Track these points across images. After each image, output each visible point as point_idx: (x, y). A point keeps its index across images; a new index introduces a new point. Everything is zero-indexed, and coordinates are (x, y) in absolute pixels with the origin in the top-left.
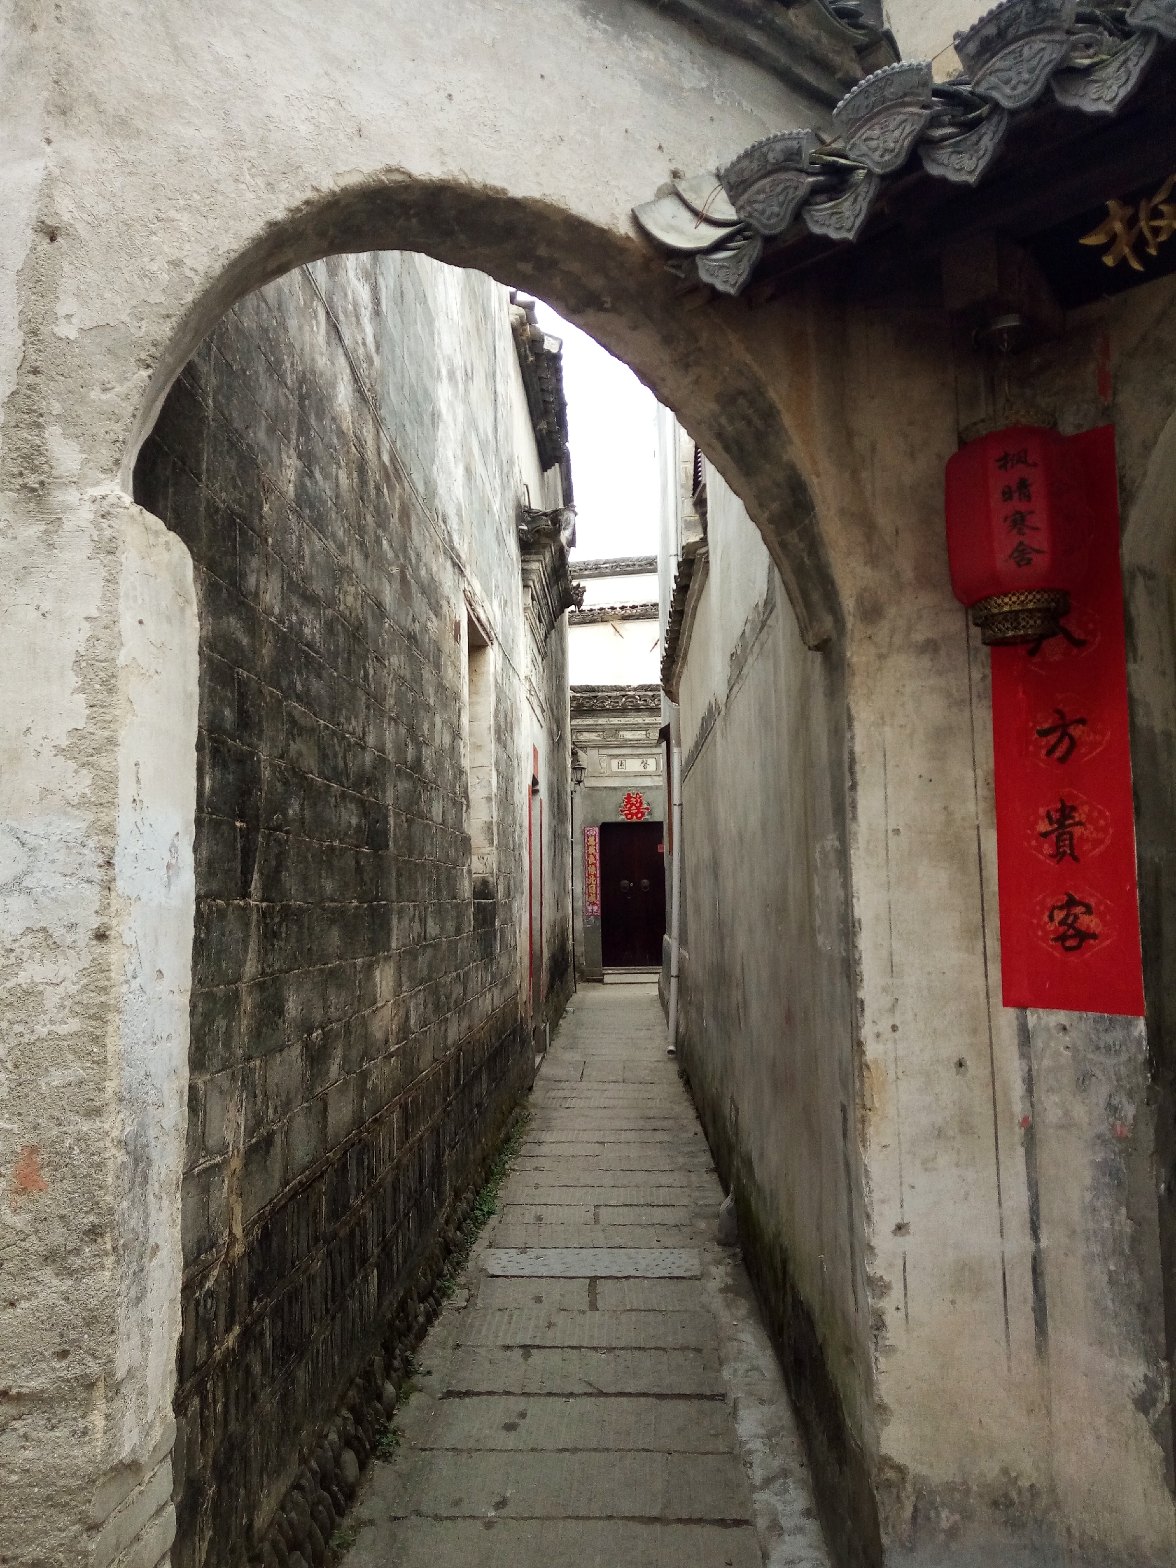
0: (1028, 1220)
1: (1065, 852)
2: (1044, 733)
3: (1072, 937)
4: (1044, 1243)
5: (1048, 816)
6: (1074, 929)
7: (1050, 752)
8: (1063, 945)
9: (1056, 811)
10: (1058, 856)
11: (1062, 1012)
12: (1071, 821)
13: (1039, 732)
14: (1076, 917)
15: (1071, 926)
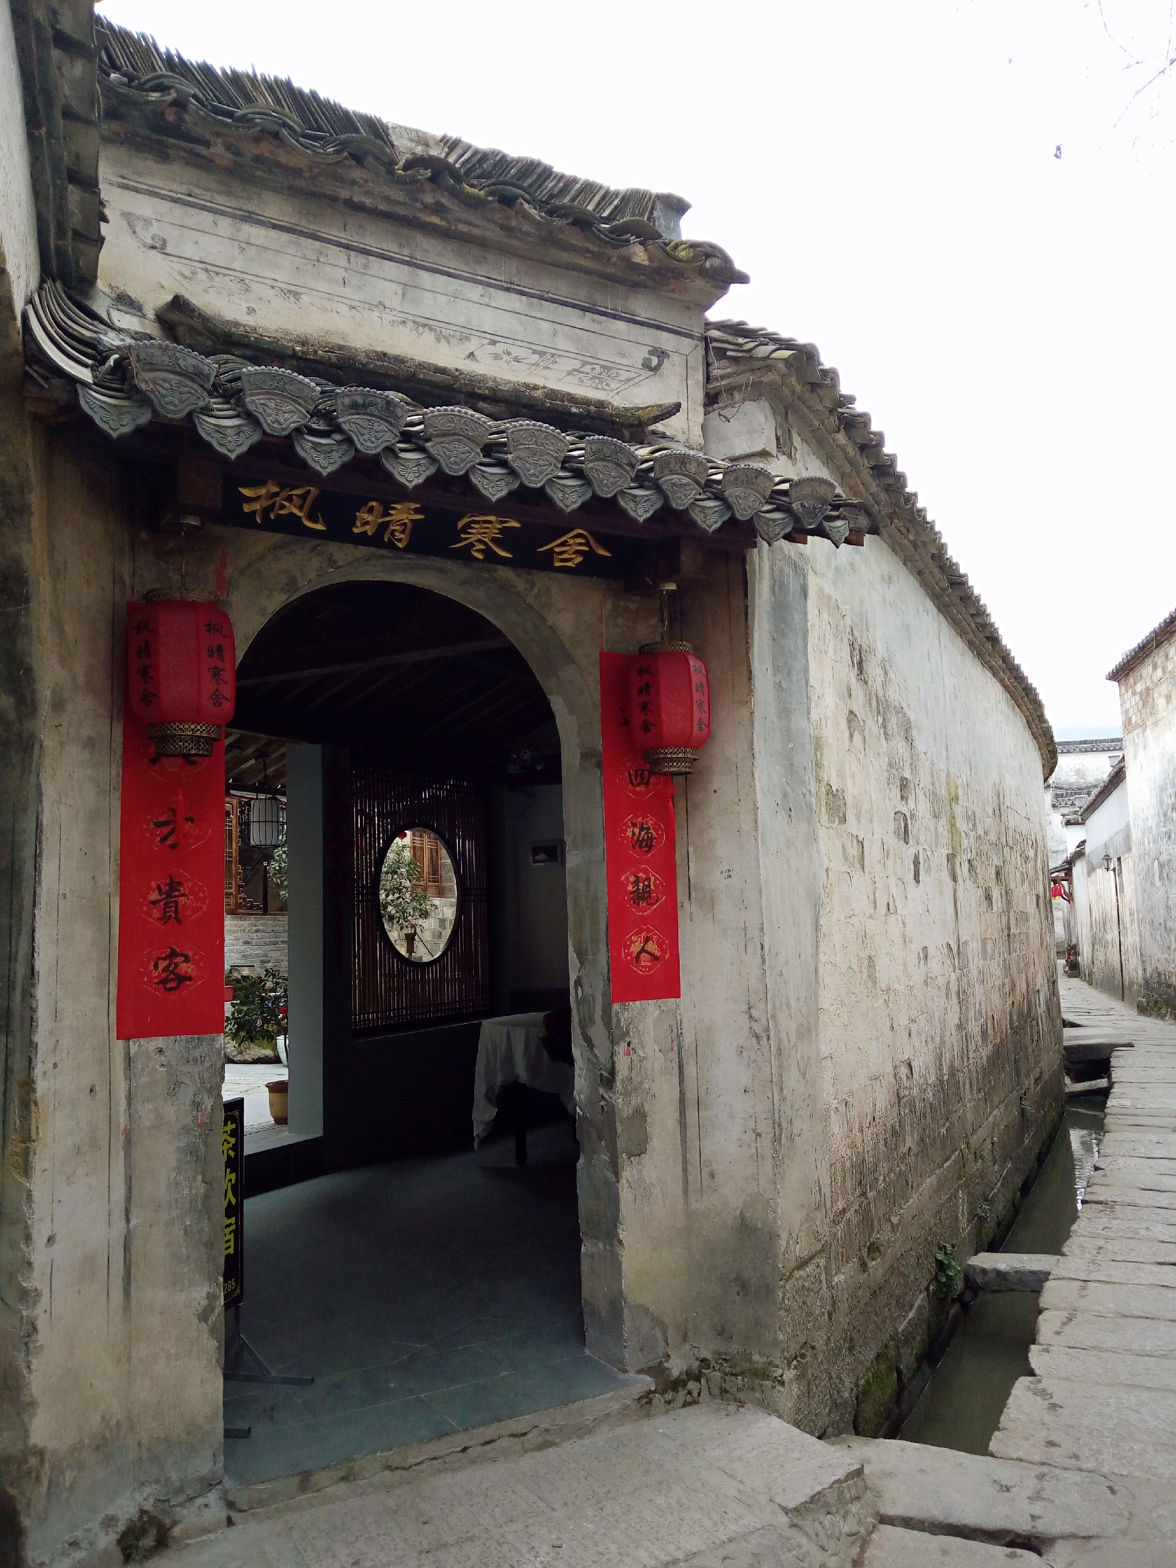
0: (124, 1208)
1: (171, 916)
2: (159, 825)
3: (172, 980)
4: (133, 1223)
5: (159, 887)
6: (174, 974)
7: (164, 839)
8: (165, 988)
9: (165, 885)
10: (164, 919)
11: (161, 1038)
12: (177, 893)
13: (155, 823)
14: (176, 965)
15: (172, 972)
